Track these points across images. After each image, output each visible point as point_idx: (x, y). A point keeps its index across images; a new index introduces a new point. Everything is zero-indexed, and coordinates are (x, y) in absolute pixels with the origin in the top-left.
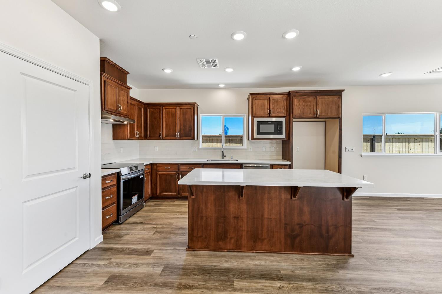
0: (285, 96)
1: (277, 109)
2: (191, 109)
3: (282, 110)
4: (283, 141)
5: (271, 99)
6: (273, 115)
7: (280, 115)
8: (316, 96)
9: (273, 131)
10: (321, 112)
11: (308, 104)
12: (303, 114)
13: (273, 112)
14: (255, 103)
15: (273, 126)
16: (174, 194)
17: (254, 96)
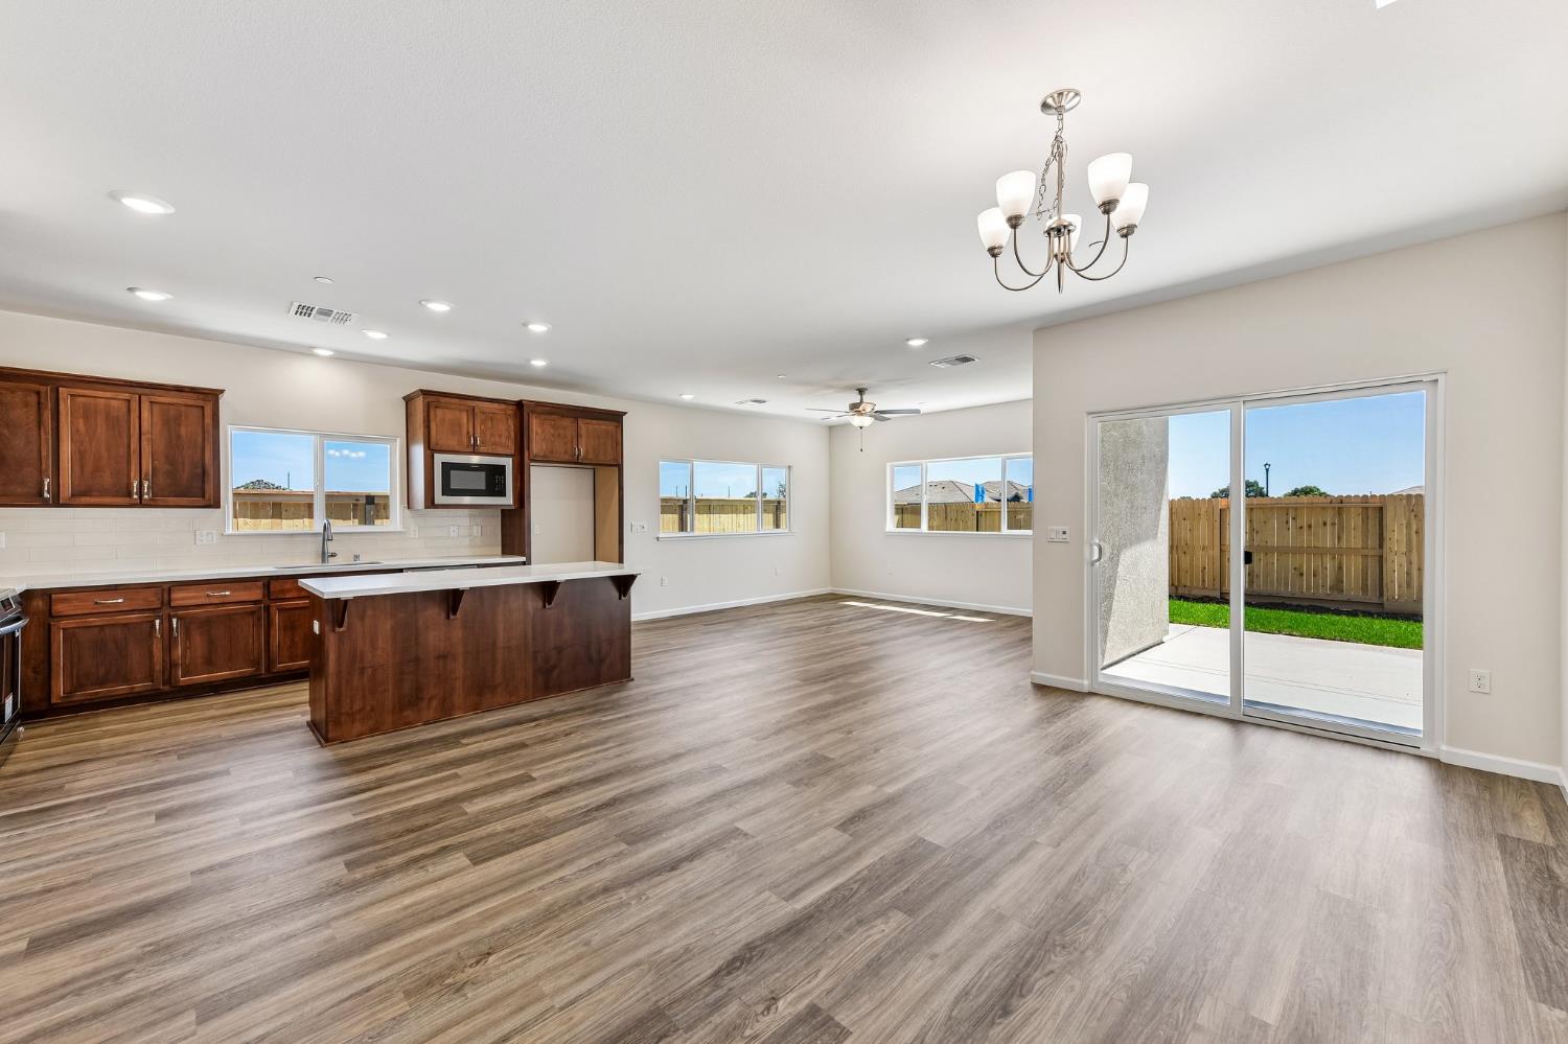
0: (511, 407)
1: (492, 436)
2: (203, 407)
3: (503, 440)
4: (502, 511)
5: (477, 410)
6: (482, 449)
7: (500, 450)
8: (576, 419)
9: (483, 487)
10: (587, 452)
11: (562, 432)
12: (552, 453)
13: (482, 442)
14: (436, 417)
15: (483, 474)
16: (139, 686)
17: (431, 399)
